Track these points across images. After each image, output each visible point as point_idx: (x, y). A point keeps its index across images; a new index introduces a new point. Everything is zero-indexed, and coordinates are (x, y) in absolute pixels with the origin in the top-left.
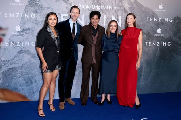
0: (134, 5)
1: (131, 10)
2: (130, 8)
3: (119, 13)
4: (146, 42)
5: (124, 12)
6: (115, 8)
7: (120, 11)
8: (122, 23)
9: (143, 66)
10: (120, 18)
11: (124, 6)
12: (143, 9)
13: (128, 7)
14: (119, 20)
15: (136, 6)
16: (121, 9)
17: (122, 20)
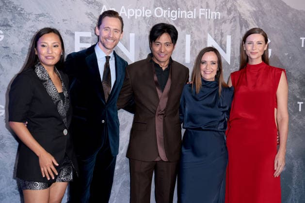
0: (265, 6)
1: (257, 19)
2: (255, 15)
3: (227, 27)
4: (300, 103)
5: (238, 25)
6: (214, 14)
7: (228, 22)
8: (233, 52)
9: (293, 166)
10: (228, 39)
11: (238, 9)
12: (290, 15)
13: (249, 11)
14: (225, 45)
15: (269, 8)
16: (231, 16)
17: (232, 45)
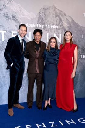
0: (72, 24)
1: (69, 29)
2: (69, 27)
3: (60, 31)
4: (81, 55)
5: (63, 30)
6: (56, 27)
7: (60, 29)
8: (62, 39)
9: (78, 75)
10: (60, 35)
11: (63, 25)
12: (79, 28)
13: (66, 26)
14: (59, 37)
15: (73, 25)
17: (61, 37)
